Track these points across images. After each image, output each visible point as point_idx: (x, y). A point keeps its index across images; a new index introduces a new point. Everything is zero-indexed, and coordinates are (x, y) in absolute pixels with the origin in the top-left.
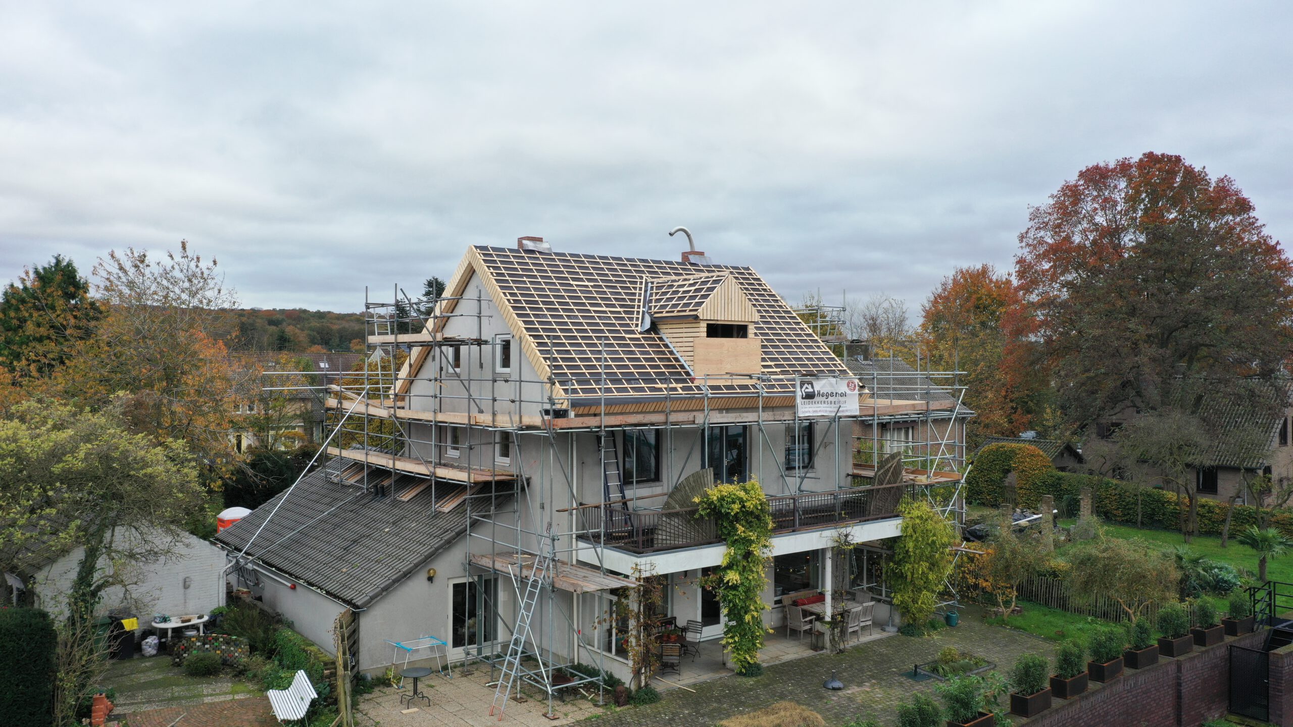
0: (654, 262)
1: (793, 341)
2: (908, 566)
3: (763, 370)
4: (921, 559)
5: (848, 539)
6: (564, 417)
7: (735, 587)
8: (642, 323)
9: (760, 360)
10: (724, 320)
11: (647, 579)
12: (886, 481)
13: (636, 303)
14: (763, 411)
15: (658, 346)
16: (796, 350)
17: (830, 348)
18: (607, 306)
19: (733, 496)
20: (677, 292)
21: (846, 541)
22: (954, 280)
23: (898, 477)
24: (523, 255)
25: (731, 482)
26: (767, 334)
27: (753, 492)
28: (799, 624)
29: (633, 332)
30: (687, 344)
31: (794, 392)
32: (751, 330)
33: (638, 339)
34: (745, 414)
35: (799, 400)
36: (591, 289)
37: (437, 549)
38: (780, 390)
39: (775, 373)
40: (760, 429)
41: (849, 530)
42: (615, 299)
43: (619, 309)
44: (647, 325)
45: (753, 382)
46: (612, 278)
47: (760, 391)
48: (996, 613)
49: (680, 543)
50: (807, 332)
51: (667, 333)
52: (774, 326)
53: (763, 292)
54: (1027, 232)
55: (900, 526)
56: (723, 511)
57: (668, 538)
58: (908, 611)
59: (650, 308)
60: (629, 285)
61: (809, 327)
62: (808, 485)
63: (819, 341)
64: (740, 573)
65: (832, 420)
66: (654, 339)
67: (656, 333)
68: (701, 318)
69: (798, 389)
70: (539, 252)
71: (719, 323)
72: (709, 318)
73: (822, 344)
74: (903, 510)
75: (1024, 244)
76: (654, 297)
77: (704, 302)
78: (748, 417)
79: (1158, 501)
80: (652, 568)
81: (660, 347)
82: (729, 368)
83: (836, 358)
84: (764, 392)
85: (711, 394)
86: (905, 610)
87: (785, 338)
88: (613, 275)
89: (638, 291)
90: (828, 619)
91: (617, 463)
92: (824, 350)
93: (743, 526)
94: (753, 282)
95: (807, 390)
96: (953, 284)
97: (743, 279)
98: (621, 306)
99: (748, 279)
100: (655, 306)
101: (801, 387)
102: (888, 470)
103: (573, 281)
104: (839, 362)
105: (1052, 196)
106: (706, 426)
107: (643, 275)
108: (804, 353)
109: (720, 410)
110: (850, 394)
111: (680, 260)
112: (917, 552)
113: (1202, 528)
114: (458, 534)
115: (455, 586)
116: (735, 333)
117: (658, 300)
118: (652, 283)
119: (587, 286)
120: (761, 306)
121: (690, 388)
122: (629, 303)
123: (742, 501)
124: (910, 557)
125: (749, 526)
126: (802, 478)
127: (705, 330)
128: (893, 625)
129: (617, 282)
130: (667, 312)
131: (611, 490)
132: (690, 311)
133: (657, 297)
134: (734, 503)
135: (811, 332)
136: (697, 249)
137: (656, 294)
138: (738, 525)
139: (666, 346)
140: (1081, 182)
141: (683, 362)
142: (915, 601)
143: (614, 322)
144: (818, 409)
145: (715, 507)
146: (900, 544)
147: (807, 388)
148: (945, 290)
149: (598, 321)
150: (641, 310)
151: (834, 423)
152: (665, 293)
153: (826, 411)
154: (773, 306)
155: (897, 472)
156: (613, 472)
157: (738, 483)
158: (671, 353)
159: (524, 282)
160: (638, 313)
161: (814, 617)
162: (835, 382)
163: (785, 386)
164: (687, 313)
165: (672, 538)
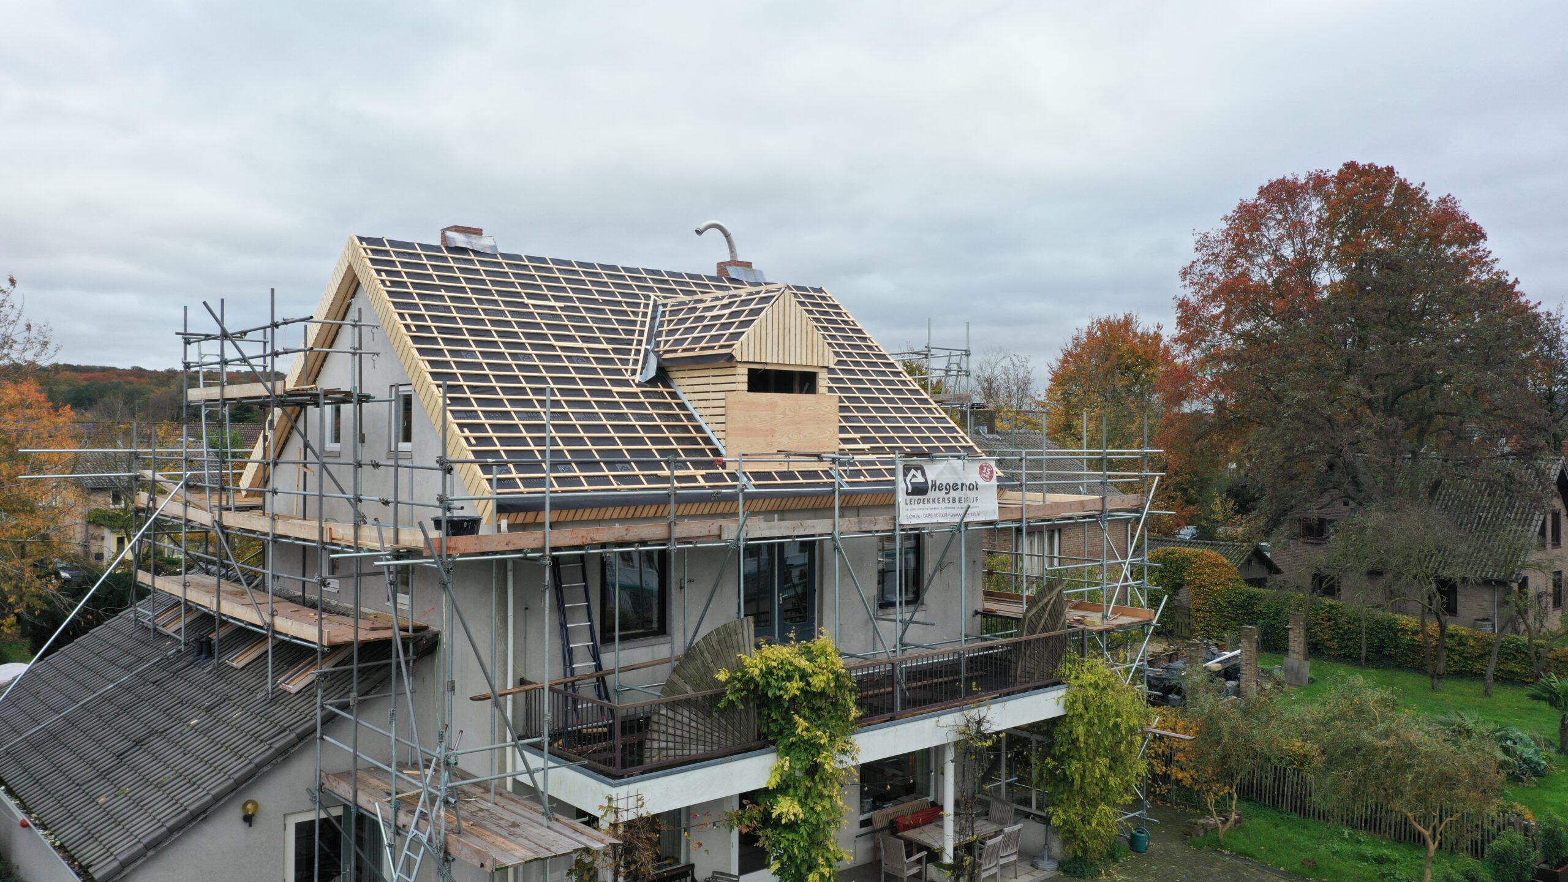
0: (670, 274)
1: (890, 400)
2: (1075, 765)
3: (842, 446)
4: (1096, 753)
5: (982, 728)
6: (472, 533)
7: (792, 826)
8: (643, 368)
9: (837, 430)
10: (778, 364)
11: (629, 825)
12: (1041, 626)
13: (636, 337)
14: (842, 516)
15: (669, 406)
16: (894, 415)
17: (946, 412)
18: (585, 339)
19: (788, 667)
20: (703, 318)
21: (978, 732)
22: (1090, 333)
23: (1059, 619)
24: (446, 254)
25: (785, 641)
26: (849, 390)
27: (823, 659)
28: (900, 866)
29: (626, 383)
30: (716, 403)
31: (893, 483)
32: (823, 381)
33: (634, 395)
34: (810, 522)
35: (901, 497)
36: (559, 312)
37: (259, 766)
38: (869, 479)
39: (861, 452)
40: (836, 548)
41: (983, 711)
42: (599, 329)
43: (605, 346)
44: (652, 372)
45: (825, 466)
46: (597, 297)
47: (837, 480)
48: (1205, 827)
49: (693, 752)
50: (912, 387)
51: (685, 385)
52: (861, 377)
53: (843, 326)
54: (1191, 267)
55: (1062, 701)
56: (770, 694)
57: (671, 745)
58: (1075, 837)
59: (658, 344)
60: (625, 308)
61: (915, 380)
62: (913, 634)
63: (931, 400)
64: (800, 801)
65: (956, 530)
66: (661, 395)
67: (667, 385)
68: (738, 358)
69: (900, 478)
70: (475, 252)
71: (768, 367)
72: (751, 360)
73: (935, 405)
74: (1068, 673)
75: (1187, 282)
76: (665, 328)
77: (743, 333)
78: (816, 527)
79: (1389, 628)
80: (640, 803)
81: (672, 408)
82: (786, 444)
83: (958, 429)
84: (844, 483)
85: (756, 486)
86: (1070, 835)
87: (877, 395)
88: (600, 292)
89: (640, 318)
90: (948, 859)
91: (588, 607)
92: (938, 415)
93: (805, 718)
94: (827, 309)
95: (914, 480)
96: (1088, 338)
97: (813, 304)
98: (610, 341)
99: (820, 305)
100: (666, 342)
101: (905, 475)
102: (1043, 609)
103: (529, 298)
104: (962, 434)
105: (1226, 219)
106: (742, 544)
107: (651, 294)
108: (907, 419)
109: (767, 514)
110: (985, 487)
111: (714, 274)
112: (1091, 741)
113: (1450, 666)
114: (301, 737)
115: (299, 827)
116: (797, 387)
117: (671, 332)
118: (665, 305)
119: (553, 308)
120: (841, 346)
121: (720, 478)
122: (623, 336)
123: (804, 676)
124: (1078, 749)
125: (816, 715)
126: (906, 624)
127: (745, 378)
128: (1050, 858)
129: (605, 302)
130: (684, 350)
131: (577, 655)
132: (721, 347)
133: (671, 327)
134: (790, 678)
135: (917, 387)
136: (740, 259)
137: (670, 322)
138: (796, 717)
139: (682, 406)
140: (1263, 201)
141: (709, 433)
142: (1085, 820)
143: (595, 365)
144: (933, 512)
145: (757, 686)
146: (1062, 728)
147: (914, 476)
148: (1076, 346)
149: (567, 364)
150: (643, 348)
151: (958, 535)
152: (682, 321)
153: (946, 515)
154: (858, 347)
155: (1057, 612)
156: (578, 624)
157: (798, 640)
158: (690, 417)
159: (442, 298)
160: (638, 352)
161: (925, 853)
162: (960, 468)
163: (878, 473)
164: (716, 351)
165: (679, 746)
